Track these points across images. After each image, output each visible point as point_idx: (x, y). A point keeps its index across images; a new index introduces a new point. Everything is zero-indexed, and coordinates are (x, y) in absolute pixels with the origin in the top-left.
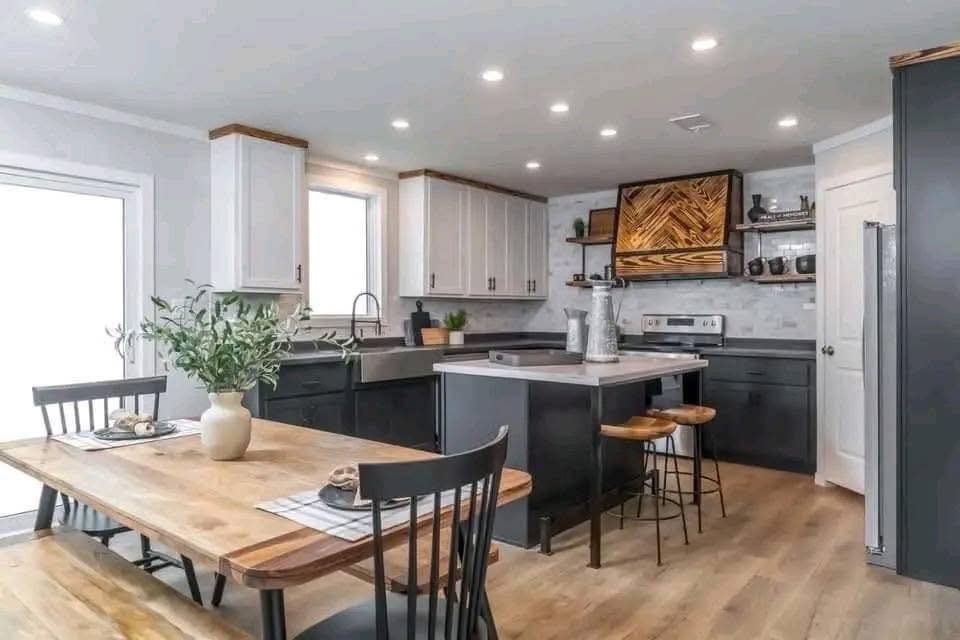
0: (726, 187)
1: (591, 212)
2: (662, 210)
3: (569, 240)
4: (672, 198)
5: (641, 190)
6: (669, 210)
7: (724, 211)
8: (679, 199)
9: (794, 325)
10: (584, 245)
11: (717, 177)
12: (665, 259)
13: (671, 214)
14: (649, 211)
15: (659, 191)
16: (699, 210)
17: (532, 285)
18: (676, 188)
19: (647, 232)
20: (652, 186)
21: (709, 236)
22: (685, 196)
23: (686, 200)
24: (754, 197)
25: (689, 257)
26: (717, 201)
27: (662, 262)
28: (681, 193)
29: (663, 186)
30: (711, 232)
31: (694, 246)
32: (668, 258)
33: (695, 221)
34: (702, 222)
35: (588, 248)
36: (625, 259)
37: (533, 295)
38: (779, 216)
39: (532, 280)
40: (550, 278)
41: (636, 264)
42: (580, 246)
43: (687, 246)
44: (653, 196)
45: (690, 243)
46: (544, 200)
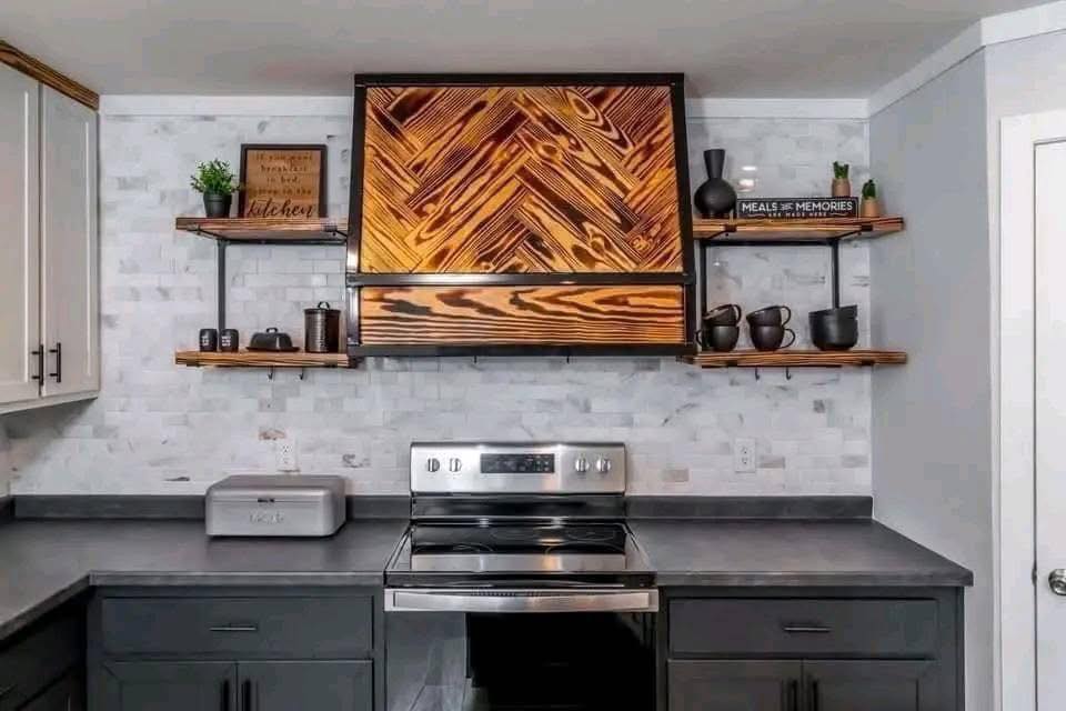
0: (668, 119)
1: (246, 149)
2: (497, 157)
3: (183, 223)
4: (520, 132)
5: (429, 97)
6: (520, 162)
7: (673, 178)
8: (542, 136)
9: (780, 463)
10: (224, 241)
11: (642, 90)
12: (515, 301)
13: (522, 171)
14: (456, 159)
15: (481, 105)
16: (604, 170)
17: (49, 361)
18: (529, 103)
19: (454, 221)
20: (457, 91)
21: (641, 244)
22: (559, 130)
23: (562, 140)
24: (707, 154)
25: (587, 299)
26: (649, 149)
27: (512, 310)
28: (546, 120)
29: (492, 95)
30: (645, 233)
31: (600, 268)
32: (526, 298)
33: (596, 200)
34: (617, 205)
35: (233, 252)
36: (395, 295)
37: (52, 393)
38: (786, 207)
39: (48, 344)
40: (106, 332)
41: (426, 311)
42: (212, 245)
43: (583, 268)
44: (465, 119)
45: (591, 261)
46: (88, 98)
